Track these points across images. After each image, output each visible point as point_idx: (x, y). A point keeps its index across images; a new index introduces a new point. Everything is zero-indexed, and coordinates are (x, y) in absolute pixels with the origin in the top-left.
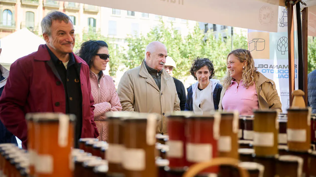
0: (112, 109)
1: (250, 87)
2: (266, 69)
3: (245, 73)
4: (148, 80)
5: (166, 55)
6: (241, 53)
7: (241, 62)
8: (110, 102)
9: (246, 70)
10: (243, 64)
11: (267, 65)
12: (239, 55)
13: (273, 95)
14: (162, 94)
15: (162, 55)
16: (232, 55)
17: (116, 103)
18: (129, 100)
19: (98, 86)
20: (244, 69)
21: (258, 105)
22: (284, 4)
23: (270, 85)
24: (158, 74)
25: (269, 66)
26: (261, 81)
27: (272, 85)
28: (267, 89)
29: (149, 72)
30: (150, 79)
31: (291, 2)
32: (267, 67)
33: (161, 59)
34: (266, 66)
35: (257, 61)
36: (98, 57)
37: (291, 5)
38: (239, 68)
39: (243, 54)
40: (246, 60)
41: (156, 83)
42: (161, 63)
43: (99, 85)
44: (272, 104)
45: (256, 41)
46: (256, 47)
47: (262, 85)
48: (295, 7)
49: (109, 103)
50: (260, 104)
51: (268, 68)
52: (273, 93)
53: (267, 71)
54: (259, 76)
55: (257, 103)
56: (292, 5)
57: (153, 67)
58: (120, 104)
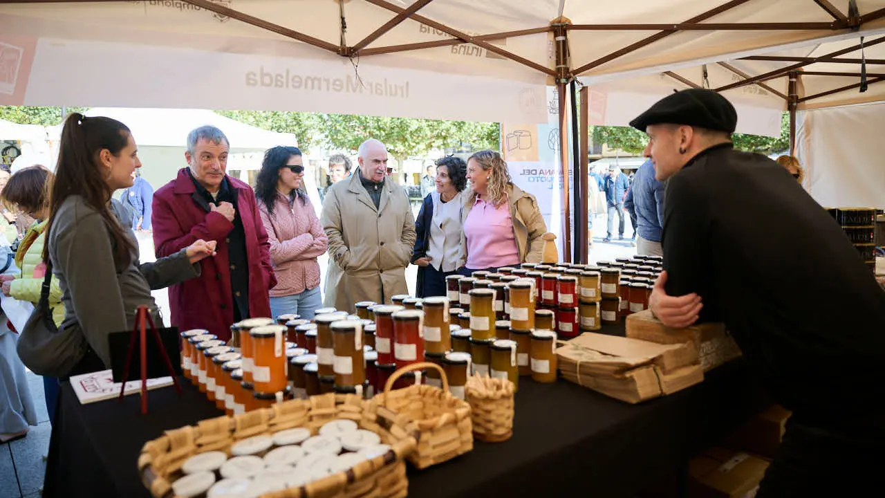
0: (315, 242)
1: (501, 207)
2: (534, 176)
3: (491, 186)
4: (360, 197)
5: (384, 159)
6: (484, 157)
7: (485, 169)
8: (309, 232)
9: (491, 181)
10: (487, 172)
11: (536, 170)
12: (482, 160)
13: (534, 216)
14: (380, 216)
15: (377, 161)
16: (472, 160)
17: (320, 233)
18: (335, 226)
19: (291, 212)
20: (488, 180)
21: (513, 232)
22: (554, 82)
23: (530, 201)
24: (376, 187)
25: (538, 172)
26: (516, 196)
27: (532, 201)
28: (525, 207)
29: (363, 184)
30: (365, 194)
31: (563, 81)
32: (536, 174)
33: (377, 166)
34: (534, 172)
35: (515, 167)
36: (288, 170)
37: (563, 85)
38: (482, 179)
39: (488, 159)
40: (490, 166)
41: (373, 200)
42: (378, 171)
43: (292, 210)
44: (534, 230)
45: (518, 134)
46: (518, 143)
47: (517, 201)
48: (568, 87)
49: (309, 234)
50: (516, 231)
51: (538, 175)
52: (534, 213)
53: (536, 179)
54: (512, 188)
55: (511, 229)
56: (565, 84)
57: (369, 177)
58: (324, 233)
